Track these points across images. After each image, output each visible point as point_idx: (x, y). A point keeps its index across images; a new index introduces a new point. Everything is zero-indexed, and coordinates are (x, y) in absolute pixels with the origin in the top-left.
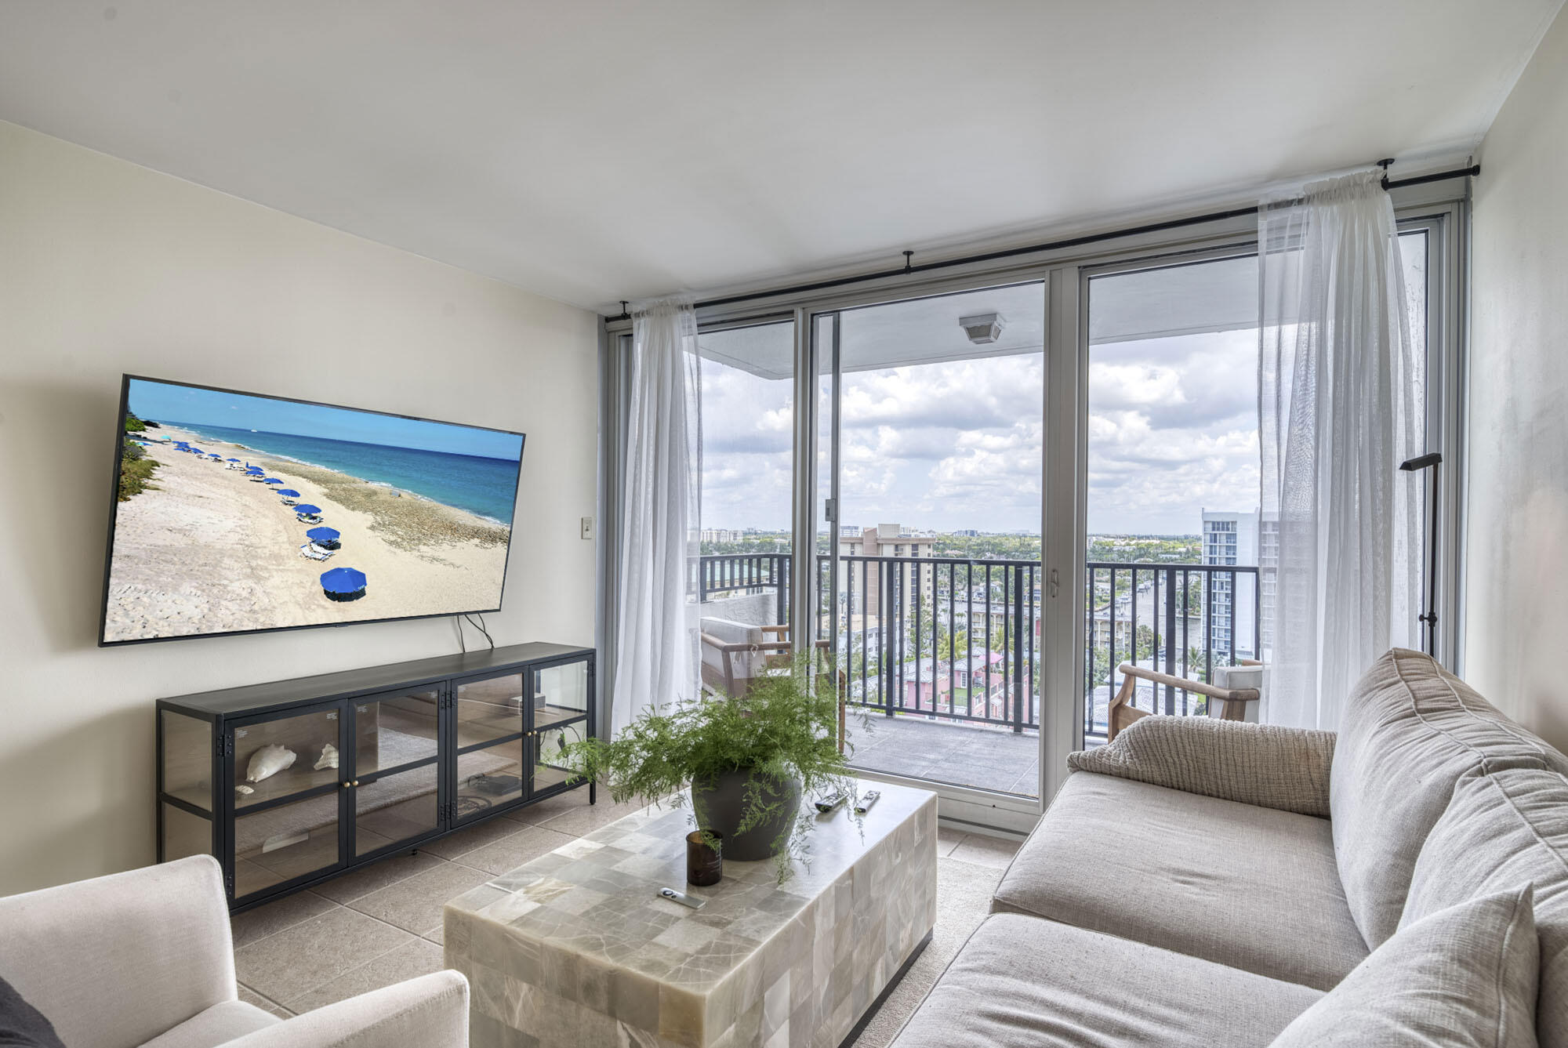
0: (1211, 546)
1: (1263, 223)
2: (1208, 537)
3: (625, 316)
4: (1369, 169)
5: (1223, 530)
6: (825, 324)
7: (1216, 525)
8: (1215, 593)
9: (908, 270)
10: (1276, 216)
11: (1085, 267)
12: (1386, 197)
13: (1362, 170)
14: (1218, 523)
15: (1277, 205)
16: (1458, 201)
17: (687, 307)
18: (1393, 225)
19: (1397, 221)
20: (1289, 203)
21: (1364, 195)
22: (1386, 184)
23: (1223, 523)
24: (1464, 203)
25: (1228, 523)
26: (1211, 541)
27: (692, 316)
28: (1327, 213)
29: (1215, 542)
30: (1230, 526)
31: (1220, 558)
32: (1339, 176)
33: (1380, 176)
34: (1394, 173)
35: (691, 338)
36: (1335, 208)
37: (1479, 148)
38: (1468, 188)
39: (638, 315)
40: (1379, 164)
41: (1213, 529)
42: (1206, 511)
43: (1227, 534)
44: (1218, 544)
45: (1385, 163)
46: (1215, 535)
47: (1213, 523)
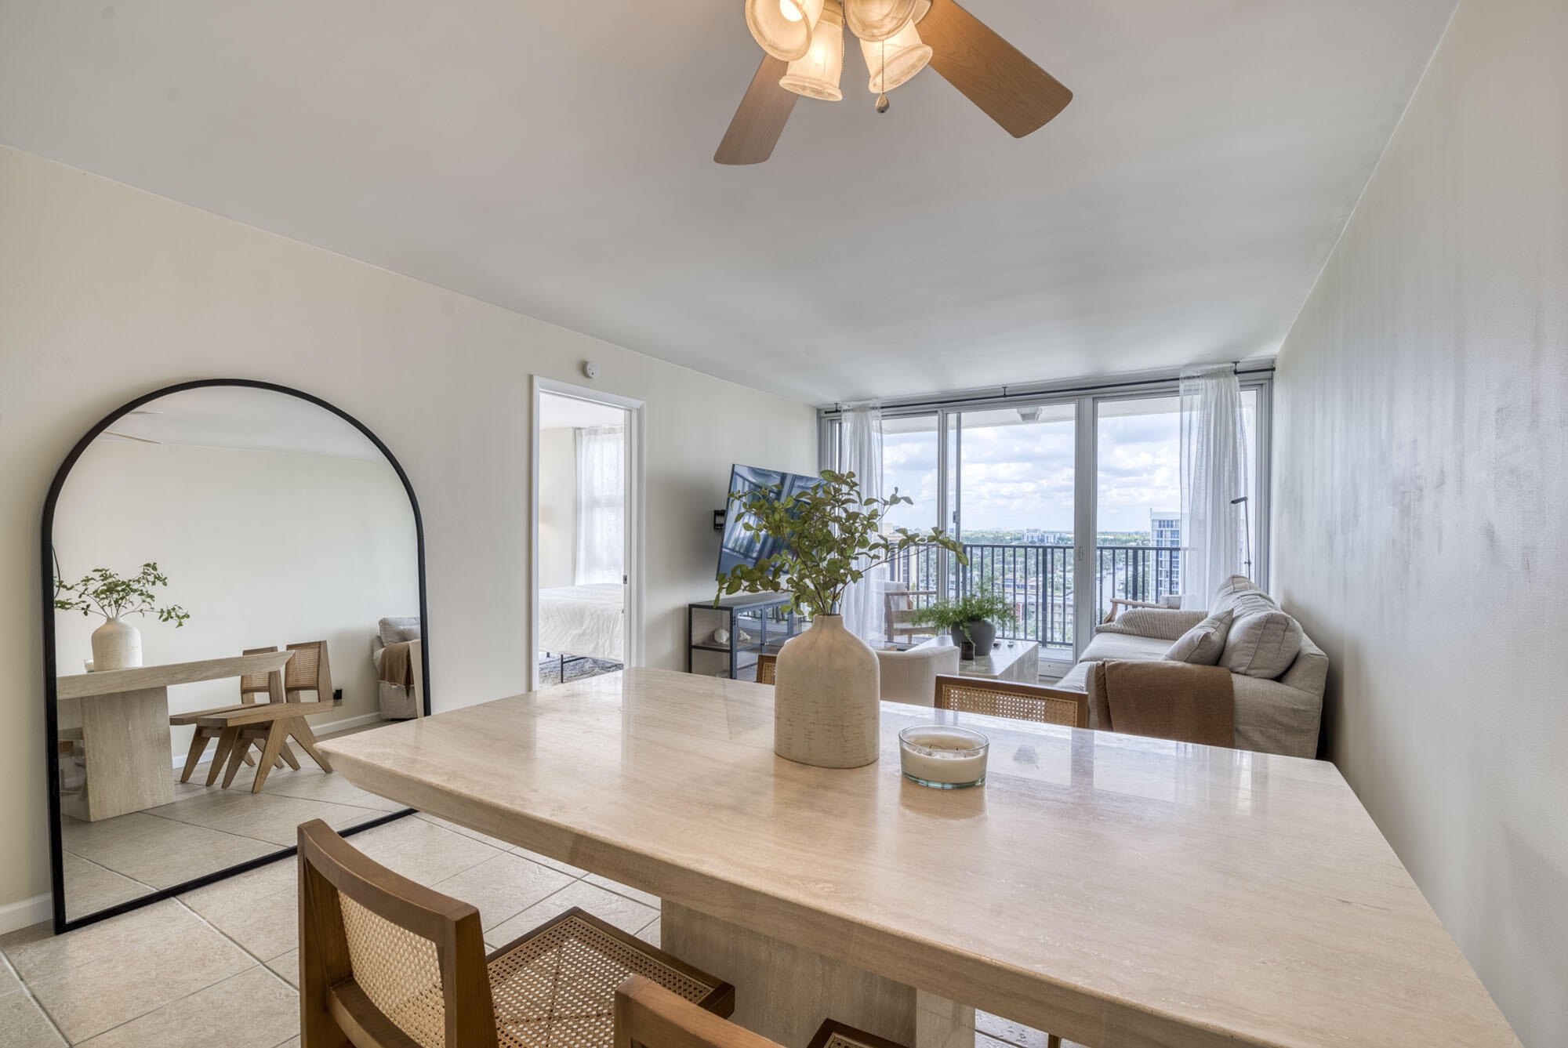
0: (1158, 541)
1: (1182, 386)
2: (1155, 533)
3: (837, 411)
4: (1229, 365)
5: (1168, 526)
6: (952, 418)
7: (1162, 523)
8: (1161, 581)
9: (1005, 396)
10: (1187, 382)
11: (1096, 398)
12: (1237, 378)
13: (1226, 365)
14: (1164, 521)
15: (1188, 378)
16: (1269, 379)
17: (876, 408)
18: (1238, 388)
19: (1241, 386)
20: (1194, 377)
21: (1226, 376)
22: (1236, 372)
23: (1168, 521)
24: (1271, 379)
25: (1172, 521)
26: (1158, 537)
27: (879, 413)
28: (1211, 383)
29: (1162, 537)
30: (1174, 524)
31: (1165, 541)
32: (1216, 367)
33: (1233, 369)
34: (1239, 367)
35: (878, 421)
36: (1214, 381)
37: (1273, 361)
38: (1272, 375)
39: (846, 411)
40: (1233, 363)
41: (1160, 526)
42: (1153, 511)
43: (1171, 531)
44: (1164, 539)
45: (1236, 363)
46: (1162, 531)
47: (1160, 521)
